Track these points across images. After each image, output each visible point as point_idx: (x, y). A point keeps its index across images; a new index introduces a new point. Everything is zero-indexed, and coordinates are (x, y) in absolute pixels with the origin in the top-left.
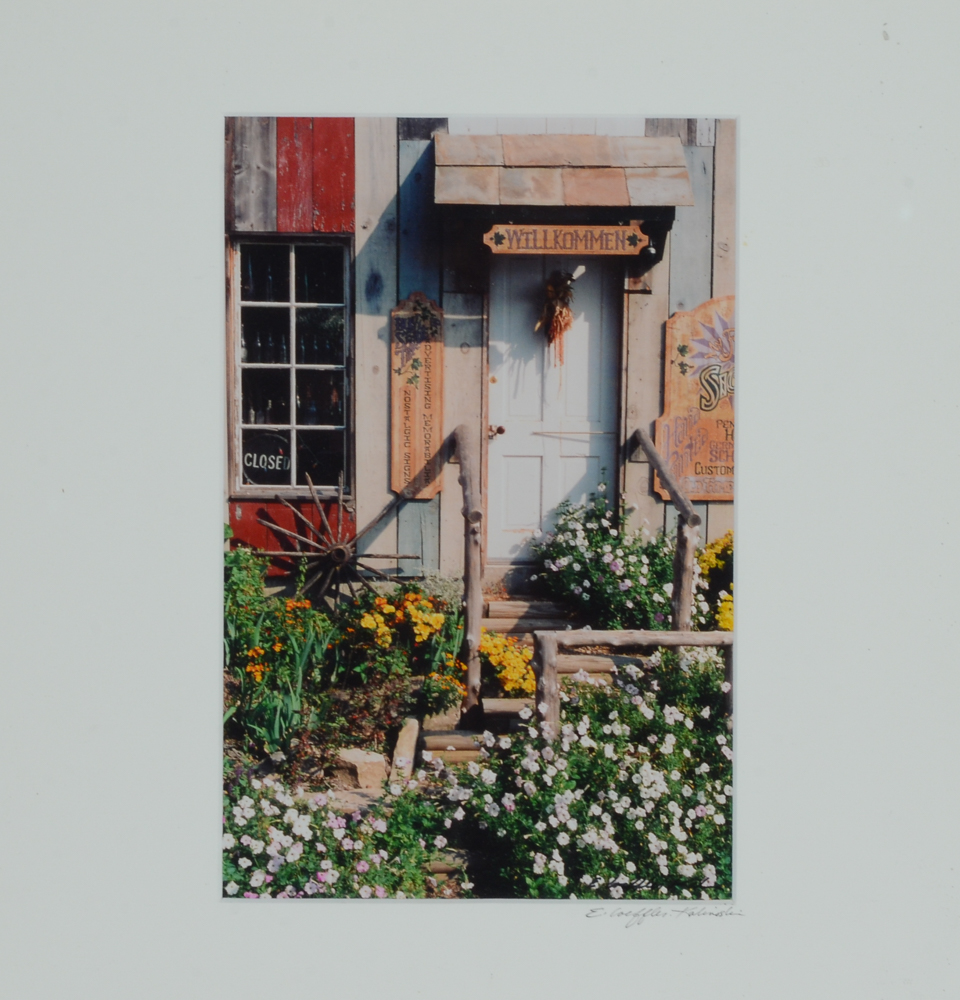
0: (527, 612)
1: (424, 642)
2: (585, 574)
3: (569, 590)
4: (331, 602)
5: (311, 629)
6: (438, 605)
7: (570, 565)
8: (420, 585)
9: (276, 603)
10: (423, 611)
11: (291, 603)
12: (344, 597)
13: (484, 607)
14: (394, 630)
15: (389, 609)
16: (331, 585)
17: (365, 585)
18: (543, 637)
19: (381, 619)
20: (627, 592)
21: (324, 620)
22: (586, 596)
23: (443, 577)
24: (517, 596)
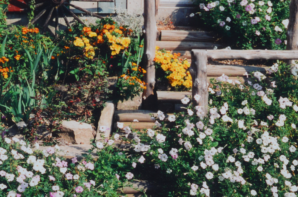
0: (187, 37)
1: (117, 55)
2: (227, 13)
3: (216, 23)
4: (53, 29)
5: (40, 46)
6: (126, 32)
7: (217, 7)
8: (114, 19)
9: (15, 29)
10: (116, 36)
11: (25, 29)
12: (61, 26)
13: (158, 34)
14: (96, 48)
15: (93, 34)
16: (52, 18)
17: (75, 18)
18: (198, 53)
19: (87, 41)
20: (257, 25)
21: (48, 41)
22: (228, 28)
23: (129, 14)
24: (180, 27)
